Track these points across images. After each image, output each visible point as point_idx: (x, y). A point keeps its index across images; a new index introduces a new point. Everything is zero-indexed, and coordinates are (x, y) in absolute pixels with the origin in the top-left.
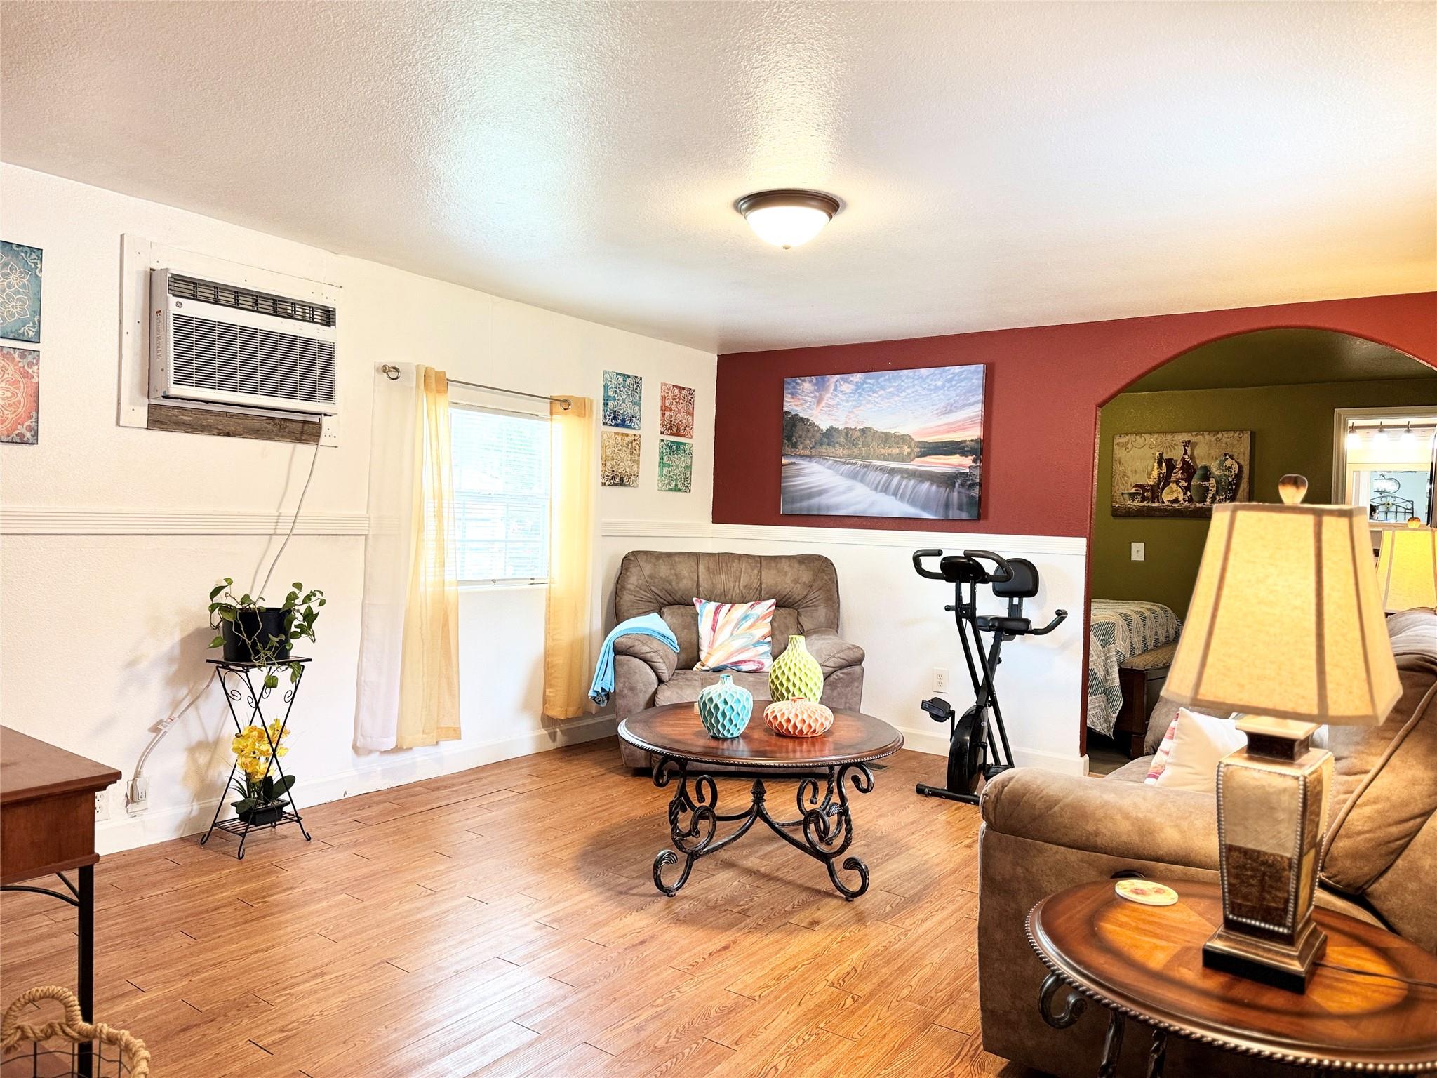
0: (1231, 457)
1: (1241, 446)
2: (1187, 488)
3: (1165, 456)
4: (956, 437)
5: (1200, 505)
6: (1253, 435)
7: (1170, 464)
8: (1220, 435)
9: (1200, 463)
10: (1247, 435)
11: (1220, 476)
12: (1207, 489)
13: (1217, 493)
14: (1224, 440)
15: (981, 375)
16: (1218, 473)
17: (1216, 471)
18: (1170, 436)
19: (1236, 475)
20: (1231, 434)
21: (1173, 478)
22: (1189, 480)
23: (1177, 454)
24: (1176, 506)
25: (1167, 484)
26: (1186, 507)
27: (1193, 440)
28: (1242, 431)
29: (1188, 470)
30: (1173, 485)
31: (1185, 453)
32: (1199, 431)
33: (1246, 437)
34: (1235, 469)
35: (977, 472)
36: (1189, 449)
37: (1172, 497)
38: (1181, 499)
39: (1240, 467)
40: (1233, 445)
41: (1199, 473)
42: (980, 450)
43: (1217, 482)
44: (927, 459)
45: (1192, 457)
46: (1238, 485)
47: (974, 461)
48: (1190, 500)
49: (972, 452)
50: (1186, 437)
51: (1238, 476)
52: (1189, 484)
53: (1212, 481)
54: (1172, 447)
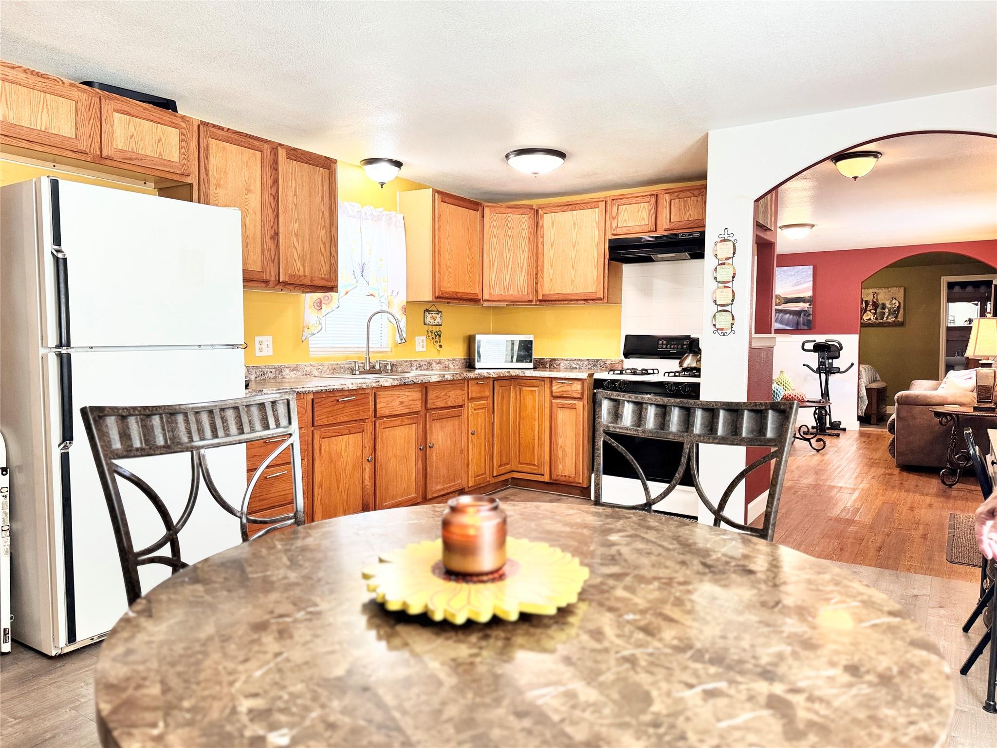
0: (895, 299)
1: (900, 294)
2: (875, 313)
3: (864, 299)
4: (802, 295)
5: (881, 321)
6: (905, 289)
7: (867, 303)
8: (890, 289)
9: (881, 302)
10: (902, 289)
11: (891, 308)
12: (884, 313)
13: (889, 315)
14: (892, 291)
15: (812, 270)
16: (889, 306)
17: (888, 305)
18: (866, 290)
19: (898, 307)
20: (895, 288)
21: (868, 309)
22: (875, 310)
23: (870, 298)
24: (870, 321)
25: (865, 312)
26: (875, 322)
27: (877, 291)
28: (900, 287)
29: (875, 305)
30: (868, 312)
31: (874, 298)
32: (880, 288)
33: (902, 290)
34: (897, 304)
35: (811, 310)
36: (875, 296)
37: (868, 318)
38: (872, 318)
39: (899, 303)
40: (896, 294)
41: (880, 307)
42: (811, 301)
43: (889, 310)
44: (788, 304)
45: (877, 300)
46: (898, 311)
47: (810, 305)
48: (877, 319)
49: (808, 301)
50: (875, 290)
51: (899, 307)
52: (876, 312)
53: (887, 310)
54: (868, 295)
